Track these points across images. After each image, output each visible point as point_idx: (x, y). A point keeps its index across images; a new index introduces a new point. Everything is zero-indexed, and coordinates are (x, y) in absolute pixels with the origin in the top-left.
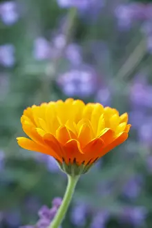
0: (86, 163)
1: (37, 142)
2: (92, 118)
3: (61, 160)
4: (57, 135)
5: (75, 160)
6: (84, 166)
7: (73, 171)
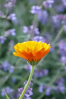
0: (36, 60)
1: (19, 54)
2: (38, 45)
3: (28, 60)
4: (26, 51)
5: (33, 60)
6: (36, 61)
7: (32, 64)
